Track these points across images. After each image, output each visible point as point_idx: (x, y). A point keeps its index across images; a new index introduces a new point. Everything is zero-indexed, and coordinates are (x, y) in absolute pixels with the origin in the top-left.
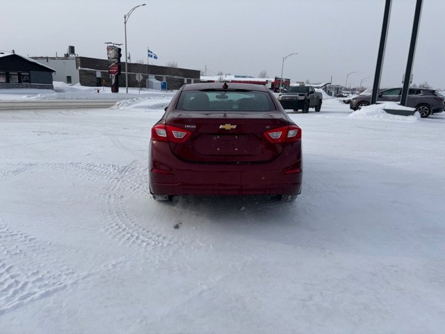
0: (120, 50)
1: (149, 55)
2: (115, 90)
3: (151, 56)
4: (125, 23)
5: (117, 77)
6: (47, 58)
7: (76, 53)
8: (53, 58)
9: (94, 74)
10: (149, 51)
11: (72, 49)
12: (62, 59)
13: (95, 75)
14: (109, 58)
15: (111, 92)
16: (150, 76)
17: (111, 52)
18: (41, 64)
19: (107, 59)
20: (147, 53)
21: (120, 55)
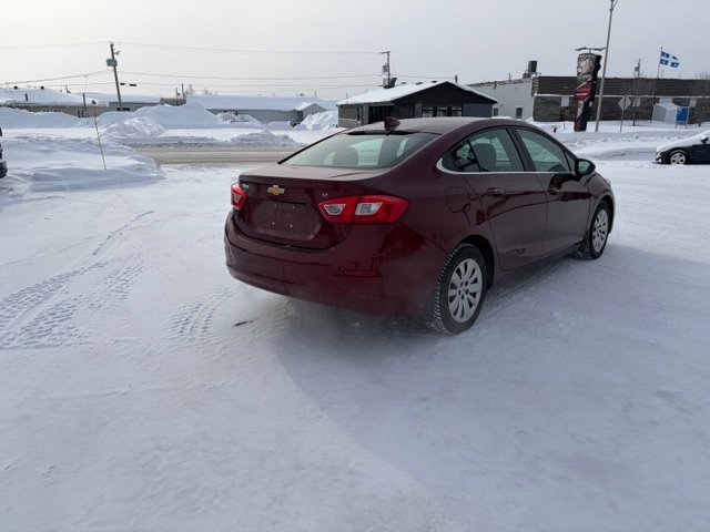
0: (599, 58)
1: (662, 62)
2: (581, 127)
3: (666, 63)
4: (611, 10)
5: (586, 104)
6: (495, 83)
7: (538, 71)
8: (503, 83)
9: (557, 102)
10: (663, 54)
11: (533, 65)
12: (519, 81)
13: (559, 104)
14: (579, 74)
15: (573, 131)
16: (662, 98)
17: (583, 64)
18: (479, 93)
19: (575, 75)
20: (659, 57)
21: (598, 67)
